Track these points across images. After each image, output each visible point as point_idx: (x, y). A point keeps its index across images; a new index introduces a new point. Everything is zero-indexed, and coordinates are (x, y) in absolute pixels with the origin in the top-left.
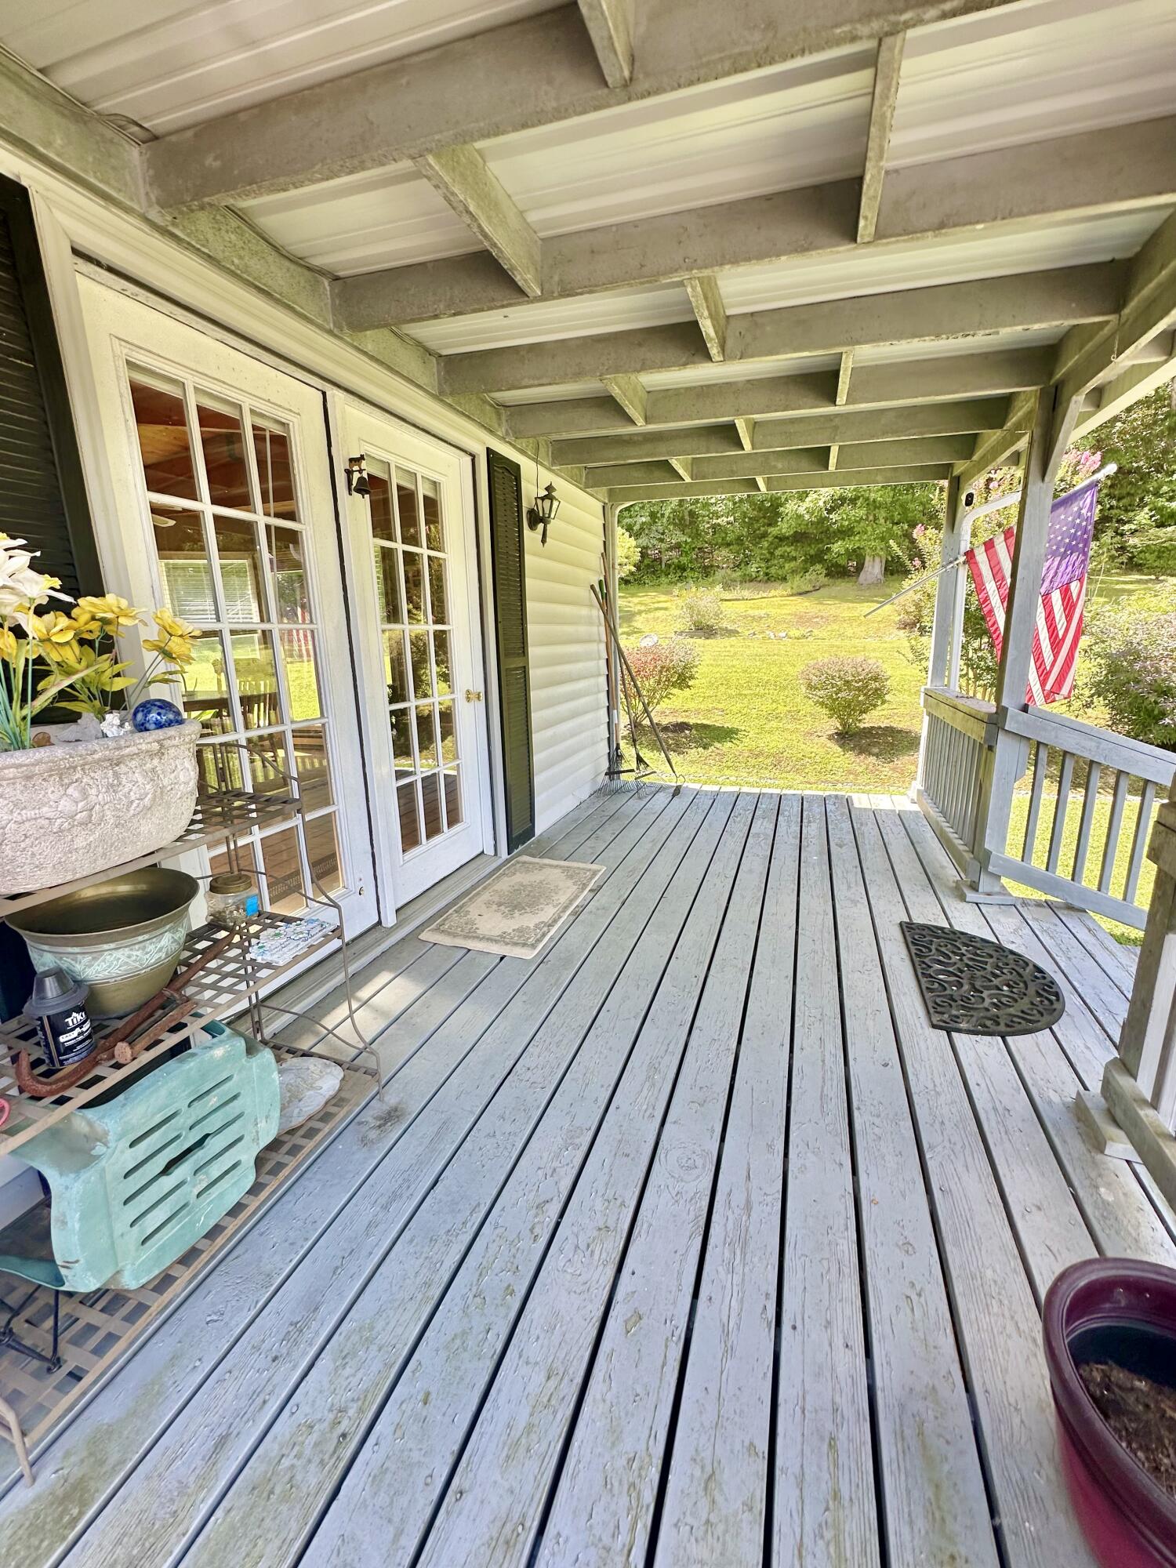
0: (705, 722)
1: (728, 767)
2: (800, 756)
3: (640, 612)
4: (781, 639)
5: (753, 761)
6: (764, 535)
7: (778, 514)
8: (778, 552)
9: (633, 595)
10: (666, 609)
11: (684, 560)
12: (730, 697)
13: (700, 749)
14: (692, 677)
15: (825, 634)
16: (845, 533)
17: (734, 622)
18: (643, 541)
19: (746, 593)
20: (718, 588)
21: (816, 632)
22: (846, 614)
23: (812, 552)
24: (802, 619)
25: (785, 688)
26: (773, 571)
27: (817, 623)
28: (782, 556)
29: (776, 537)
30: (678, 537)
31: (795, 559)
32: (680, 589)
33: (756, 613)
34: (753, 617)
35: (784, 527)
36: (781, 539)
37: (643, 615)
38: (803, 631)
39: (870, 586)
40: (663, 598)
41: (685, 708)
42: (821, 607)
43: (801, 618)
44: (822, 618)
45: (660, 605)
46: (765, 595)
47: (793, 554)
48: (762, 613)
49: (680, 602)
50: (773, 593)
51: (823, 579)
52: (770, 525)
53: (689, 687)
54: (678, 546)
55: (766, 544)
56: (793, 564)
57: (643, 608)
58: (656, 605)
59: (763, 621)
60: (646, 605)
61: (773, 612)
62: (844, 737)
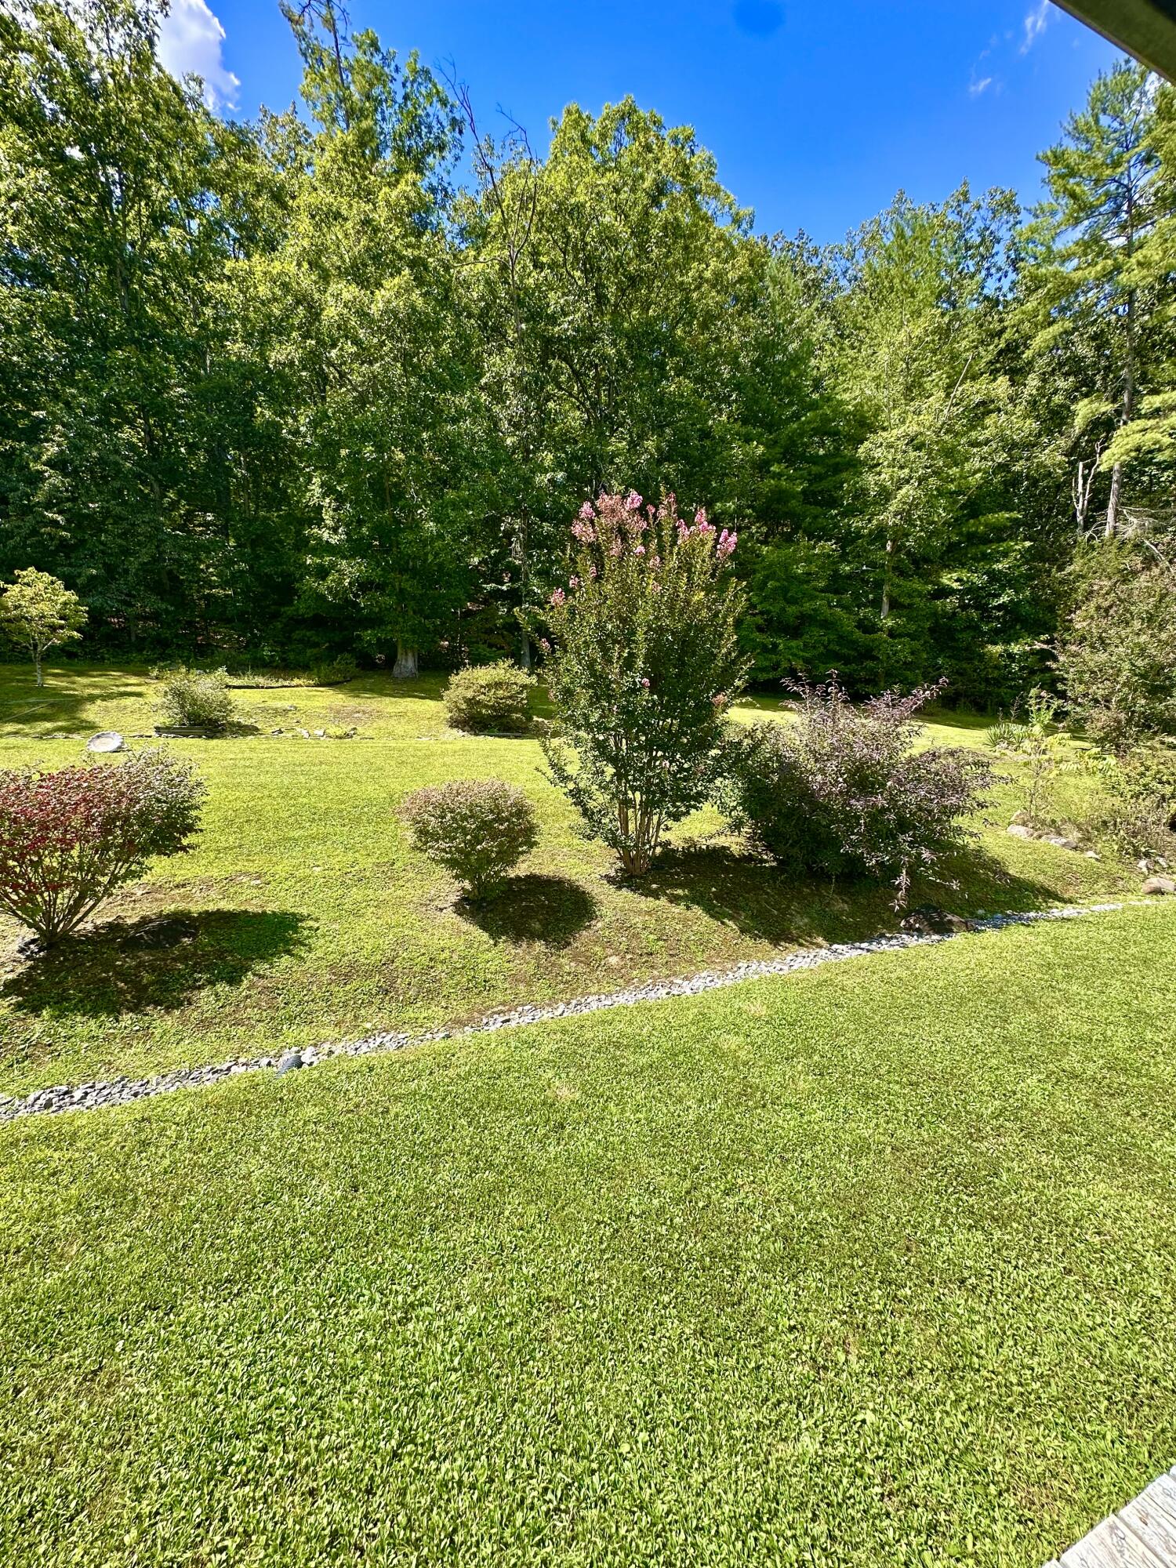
0: (226, 906)
1: (291, 1020)
2: (425, 960)
3: (92, 699)
4: (317, 738)
5: (340, 993)
6: (275, 616)
7: (295, 592)
8: (296, 635)
9: (80, 674)
10: (139, 695)
11: (167, 634)
12: (269, 847)
13: (222, 988)
14: (189, 829)
15: (369, 733)
16: (374, 621)
17: (249, 715)
18: (97, 601)
19: (261, 680)
20: (221, 671)
21: (360, 730)
22: (391, 709)
23: (337, 639)
24: (338, 714)
25: (358, 820)
26: (291, 656)
27: (359, 719)
28: (301, 641)
29: (291, 619)
30: (151, 603)
31: (316, 645)
32: (161, 669)
33: (279, 704)
34: (276, 710)
35: (301, 607)
36: (298, 622)
37: (99, 702)
38: (347, 728)
39: (406, 680)
40: (133, 680)
41: (178, 879)
42: (358, 700)
43: (338, 712)
44: (364, 712)
45: (129, 689)
46: (286, 683)
47: (315, 639)
48: (286, 705)
49: (162, 686)
50: (296, 681)
51: (353, 669)
52: (282, 605)
53: (184, 849)
54: (155, 616)
55: (279, 625)
56: (315, 651)
57: (97, 692)
58: (122, 689)
59: (290, 714)
60: (104, 688)
61: (301, 704)
62: (480, 908)
